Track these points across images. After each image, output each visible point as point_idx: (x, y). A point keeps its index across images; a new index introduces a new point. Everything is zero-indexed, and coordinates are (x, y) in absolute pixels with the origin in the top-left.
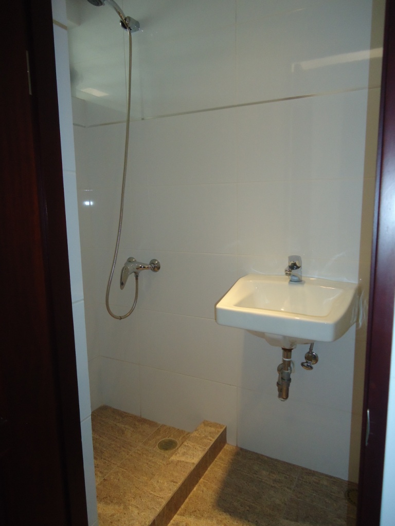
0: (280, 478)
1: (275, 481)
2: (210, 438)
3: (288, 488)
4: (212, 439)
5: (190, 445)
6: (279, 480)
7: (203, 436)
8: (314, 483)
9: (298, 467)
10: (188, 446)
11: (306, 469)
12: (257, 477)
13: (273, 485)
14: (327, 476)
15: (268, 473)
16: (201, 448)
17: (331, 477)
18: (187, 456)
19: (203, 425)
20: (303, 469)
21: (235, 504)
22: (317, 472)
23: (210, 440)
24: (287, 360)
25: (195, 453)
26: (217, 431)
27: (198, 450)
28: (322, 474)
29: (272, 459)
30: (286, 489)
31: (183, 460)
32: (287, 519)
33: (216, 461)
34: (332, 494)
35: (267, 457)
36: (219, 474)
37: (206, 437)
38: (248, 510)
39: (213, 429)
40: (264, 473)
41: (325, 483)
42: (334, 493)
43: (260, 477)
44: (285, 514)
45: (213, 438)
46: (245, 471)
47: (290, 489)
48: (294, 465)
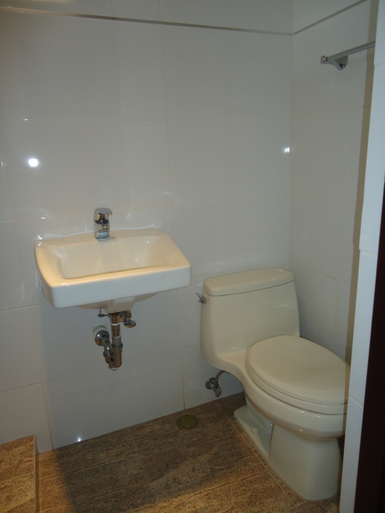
0: (120, 450)
1: (117, 455)
2: (27, 459)
3: (133, 453)
4: (29, 459)
5: (8, 484)
6: (120, 452)
7: (16, 462)
8: (149, 434)
9: (127, 429)
10: (6, 487)
11: (134, 426)
12: (99, 465)
13: (119, 460)
14: (154, 421)
15: (105, 453)
16: (26, 476)
17: (158, 420)
18: (15, 498)
19: (5, 451)
20: (132, 428)
21: (98, 505)
22: (144, 423)
23: (30, 461)
24: (116, 325)
25: (24, 488)
26: (29, 447)
27: (24, 482)
28: (150, 422)
29: (98, 438)
30: (132, 455)
31: (14, 506)
32: (154, 480)
33: (42, 480)
34: (168, 433)
35: (92, 439)
36: (57, 491)
37: (21, 462)
38: (116, 501)
39: (22, 448)
40: (102, 455)
41: (157, 427)
42: (170, 430)
43: (101, 462)
44: (149, 478)
45: (31, 456)
46: (82, 467)
47: (135, 452)
48: (122, 430)
